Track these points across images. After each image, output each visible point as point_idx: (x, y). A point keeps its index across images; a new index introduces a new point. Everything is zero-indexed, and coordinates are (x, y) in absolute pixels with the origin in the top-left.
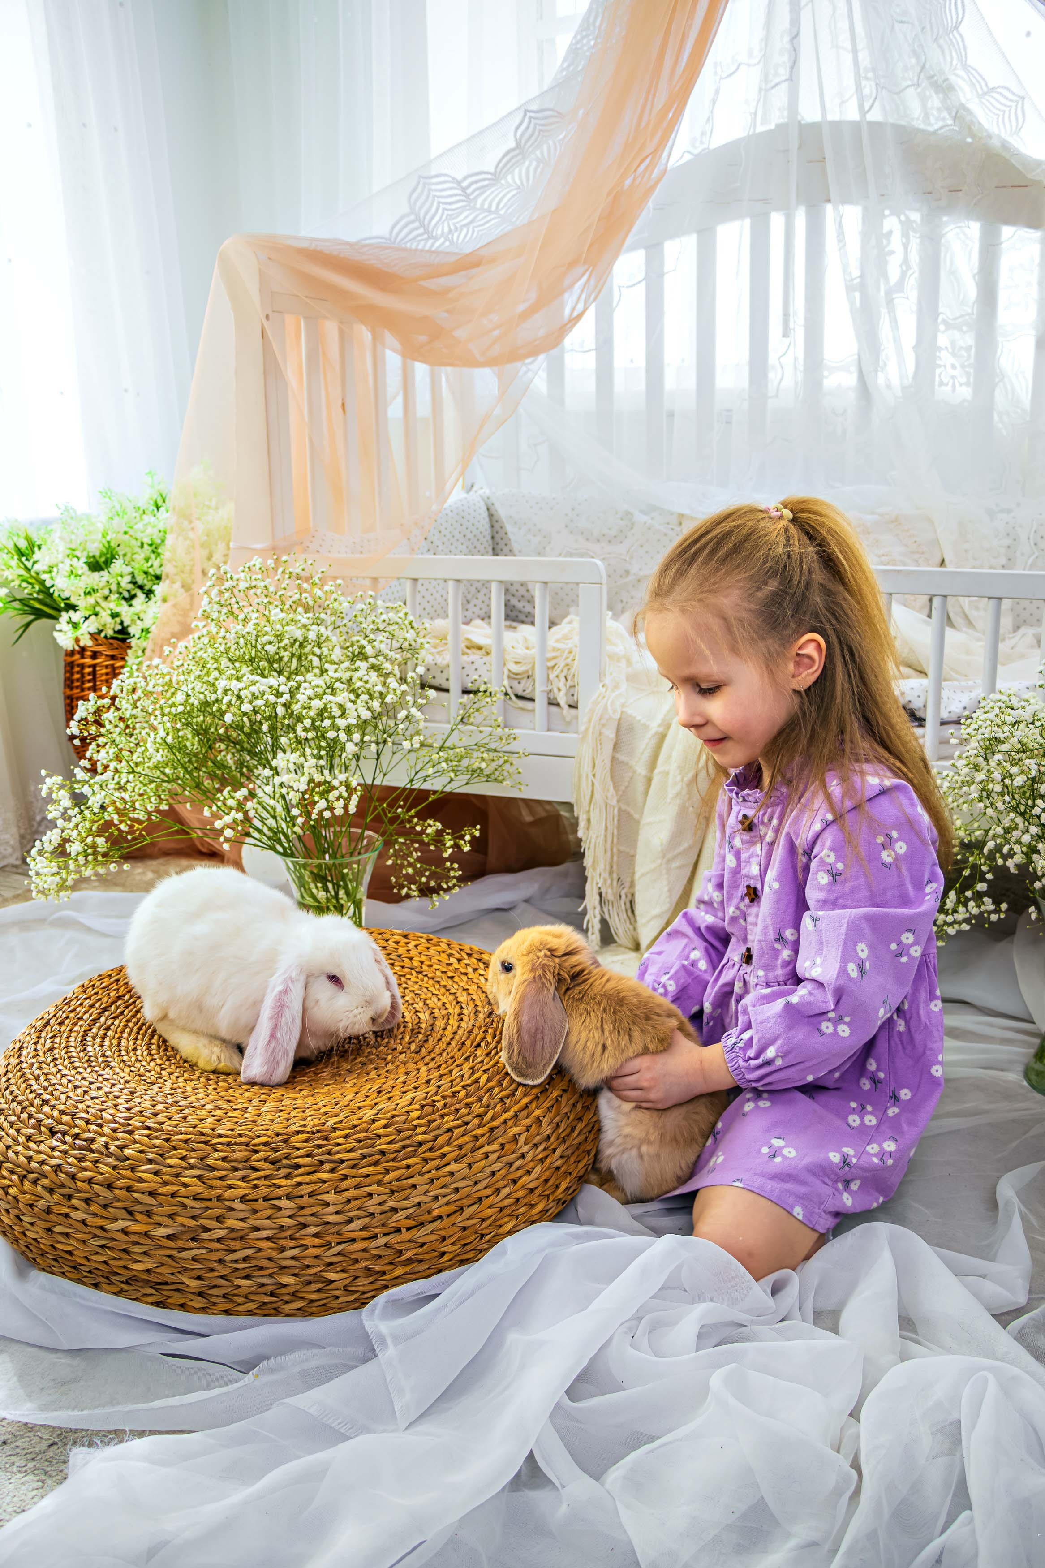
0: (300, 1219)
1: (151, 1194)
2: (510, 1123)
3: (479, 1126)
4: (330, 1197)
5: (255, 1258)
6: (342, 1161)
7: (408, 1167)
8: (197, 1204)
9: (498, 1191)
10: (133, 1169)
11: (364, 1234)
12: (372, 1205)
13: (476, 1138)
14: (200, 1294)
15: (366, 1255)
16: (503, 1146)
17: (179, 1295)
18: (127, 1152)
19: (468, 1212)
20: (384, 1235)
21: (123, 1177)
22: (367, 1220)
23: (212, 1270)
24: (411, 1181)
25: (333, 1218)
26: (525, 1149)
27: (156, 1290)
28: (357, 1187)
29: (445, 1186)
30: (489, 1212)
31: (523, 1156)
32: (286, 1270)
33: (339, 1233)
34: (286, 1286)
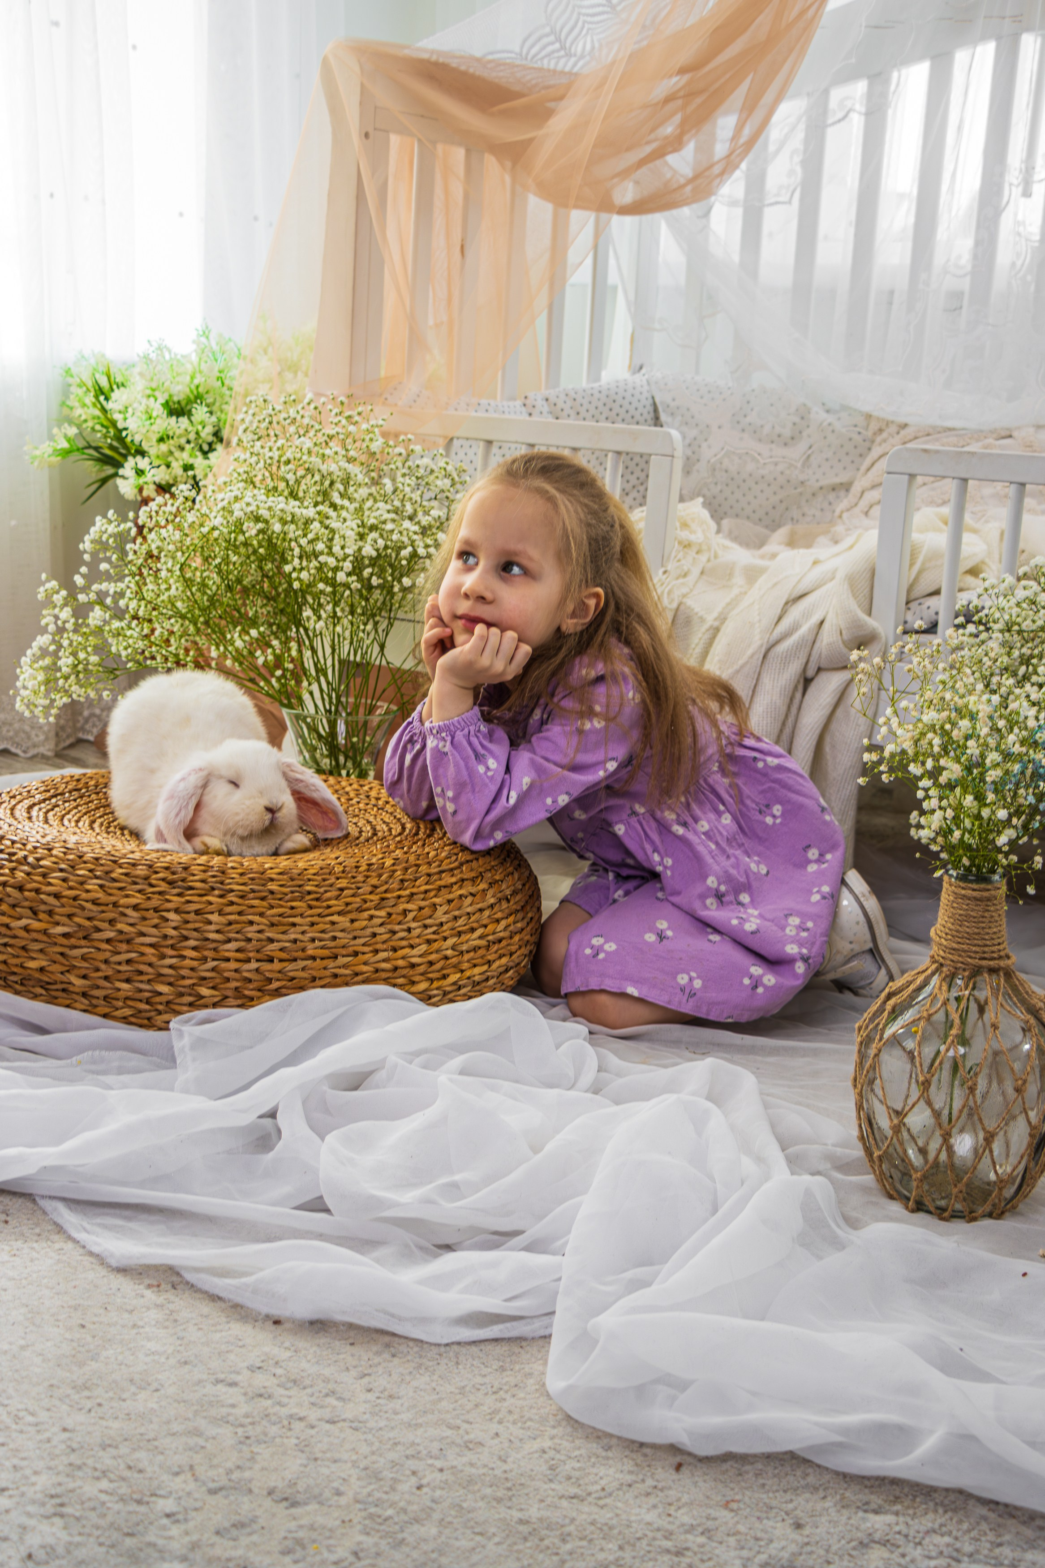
0: (185, 932)
1: (57, 896)
2: (402, 900)
3: (371, 893)
4: (214, 918)
5: (137, 962)
6: (232, 891)
7: (292, 908)
8: (94, 908)
9: (376, 952)
10: (44, 876)
11: (239, 955)
12: (251, 931)
13: (365, 901)
14: (84, 995)
15: (237, 975)
16: (390, 915)
17: (64, 995)
18: (42, 863)
19: (342, 961)
20: (258, 961)
21: (35, 881)
22: (243, 944)
23: (97, 970)
24: (291, 920)
25: (212, 936)
26: (413, 925)
27: (46, 989)
28: (240, 913)
29: (323, 932)
30: (365, 968)
31: (409, 930)
32: (162, 978)
33: (215, 949)
34: (161, 994)
